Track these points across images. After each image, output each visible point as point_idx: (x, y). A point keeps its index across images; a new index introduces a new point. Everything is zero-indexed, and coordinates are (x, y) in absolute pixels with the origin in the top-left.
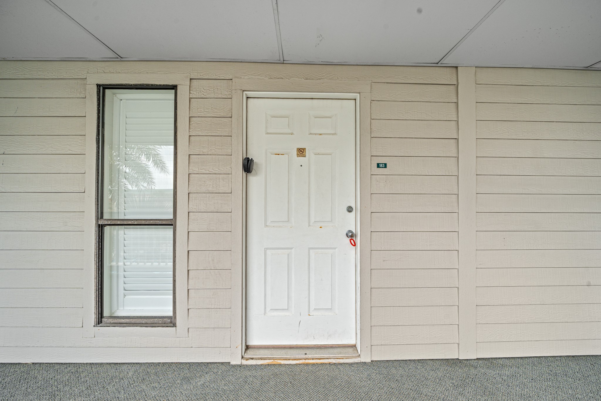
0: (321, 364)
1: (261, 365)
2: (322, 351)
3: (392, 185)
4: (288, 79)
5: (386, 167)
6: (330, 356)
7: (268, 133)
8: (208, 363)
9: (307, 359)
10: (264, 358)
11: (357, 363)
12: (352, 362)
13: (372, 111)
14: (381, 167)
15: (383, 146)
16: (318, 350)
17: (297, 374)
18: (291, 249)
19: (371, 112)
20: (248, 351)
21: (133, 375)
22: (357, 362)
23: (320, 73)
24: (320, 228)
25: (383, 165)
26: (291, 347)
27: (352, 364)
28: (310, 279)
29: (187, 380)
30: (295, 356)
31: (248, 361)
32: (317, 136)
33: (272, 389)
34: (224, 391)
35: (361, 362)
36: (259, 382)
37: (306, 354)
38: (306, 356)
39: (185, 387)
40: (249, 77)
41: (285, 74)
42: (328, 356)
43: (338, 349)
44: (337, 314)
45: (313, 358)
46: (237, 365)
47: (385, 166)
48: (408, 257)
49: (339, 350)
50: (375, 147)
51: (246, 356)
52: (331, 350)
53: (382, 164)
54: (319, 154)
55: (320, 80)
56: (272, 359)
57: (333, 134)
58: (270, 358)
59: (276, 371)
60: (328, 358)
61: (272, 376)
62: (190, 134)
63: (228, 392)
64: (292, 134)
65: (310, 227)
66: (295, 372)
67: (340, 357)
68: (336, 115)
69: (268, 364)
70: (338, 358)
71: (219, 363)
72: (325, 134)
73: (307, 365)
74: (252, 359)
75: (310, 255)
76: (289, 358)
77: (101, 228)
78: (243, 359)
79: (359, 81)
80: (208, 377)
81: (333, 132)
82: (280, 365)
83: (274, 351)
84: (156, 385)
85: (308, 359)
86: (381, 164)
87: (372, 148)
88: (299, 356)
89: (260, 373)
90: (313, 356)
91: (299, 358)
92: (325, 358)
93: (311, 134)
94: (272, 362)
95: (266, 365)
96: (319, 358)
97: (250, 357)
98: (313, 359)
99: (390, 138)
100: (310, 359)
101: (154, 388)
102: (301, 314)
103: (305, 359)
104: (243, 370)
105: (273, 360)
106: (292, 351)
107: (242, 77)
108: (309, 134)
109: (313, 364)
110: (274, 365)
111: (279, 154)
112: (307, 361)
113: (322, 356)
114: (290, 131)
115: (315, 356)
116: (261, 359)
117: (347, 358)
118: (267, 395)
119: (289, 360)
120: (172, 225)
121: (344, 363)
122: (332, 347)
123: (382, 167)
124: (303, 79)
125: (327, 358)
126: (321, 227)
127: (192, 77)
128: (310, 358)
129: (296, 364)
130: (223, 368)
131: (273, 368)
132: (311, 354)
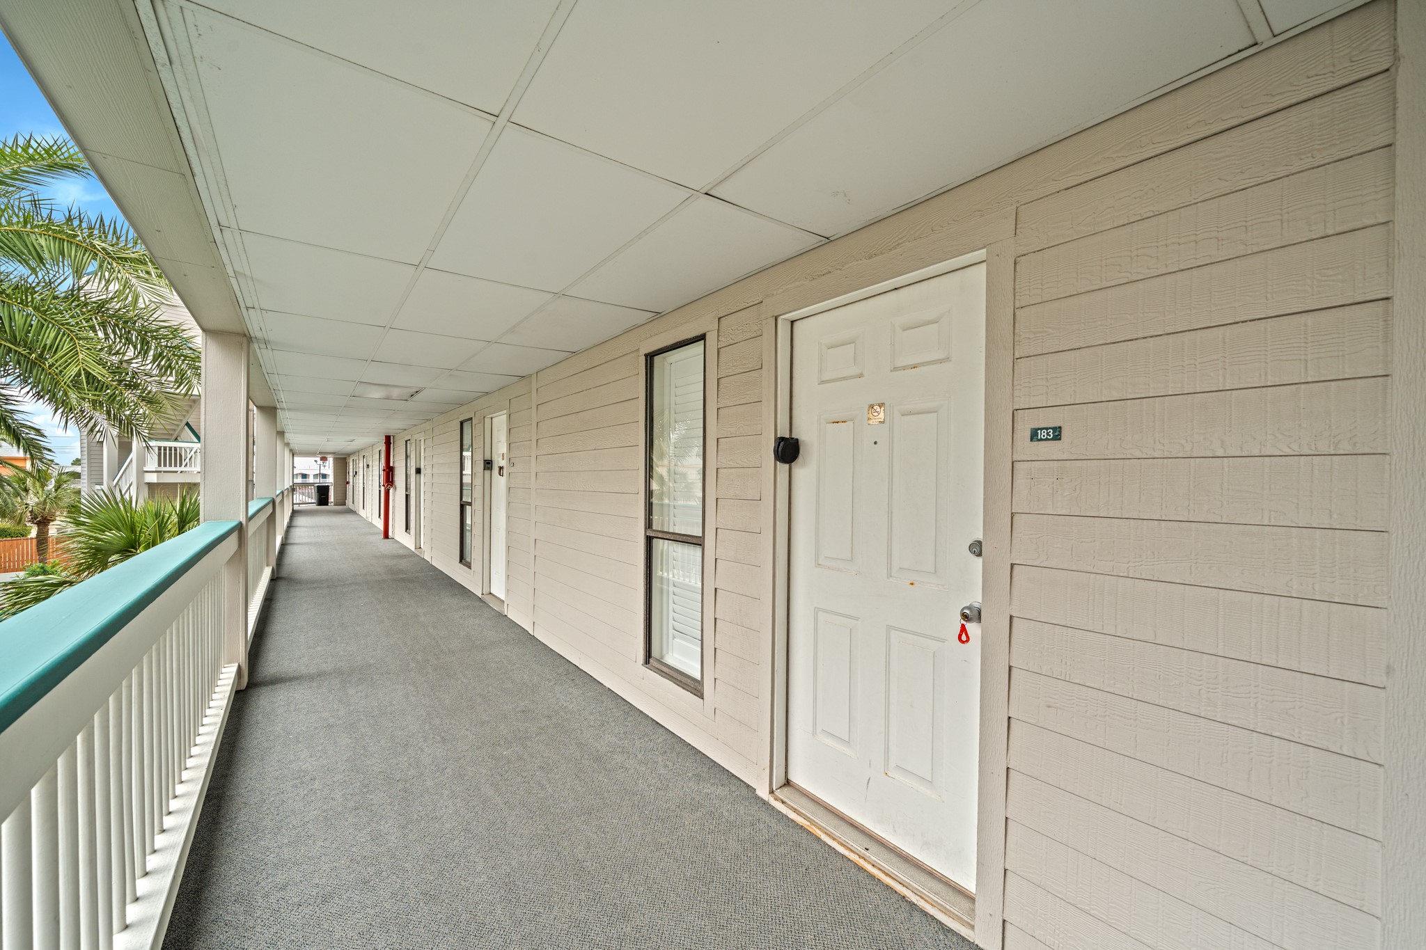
0: (887, 886)
1: (792, 821)
2: (904, 866)
3: (1078, 491)
4: (838, 271)
5: (1057, 437)
6: (911, 883)
7: (822, 382)
8: (733, 775)
9: (863, 858)
10: (800, 812)
11: (964, 939)
12: (952, 928)
13: (1017, 287)
14: (1041, 440)
15: (1049, 377)
16: (895, 860)
17: (830, 867)
18: (857, 619)
19: (1014, 289)
20: (786, 789)
21: (661, 742)
22: (966, 937)
23: (897, 234)
24: (911, 586)
25: (1048, 434)
26: (853, 825)
27: (950, 930)
28: (890, 696)
29: (698, 778)
30: (847, 840)
31: (776, 802)
32: (906, 371)
33: (774, 856)
34: (722, 815)
35: (976, 943)
36: (767, 837)
37: (867, 850)
38: (866, 853)
39: (690, 785)
40: (784, 289)
41: (835, 261)
42: (908, 881)
43: (941, 886)
44: (943, 802)
45: (876, 864)
46: (762, 799)
47: (1057, 434)
48: (1136, 720)
49: (938, 887)
50: (1027, 385)
51: (778, 793)
52: (923, 877)
53: (1047, 429)
54: (910, 413)
55: (896, 249)
56: (808, 821)
57: (941, 361)
58: (809, 818)
59: (804, 841)
60: (904, 883)
61: (791, 843)
62: (719, 406)
63: (724, 820)
64: (861, 376)
65: (891, 579)
66: (830, 863)
67: (930, 901)
68: (949, 311)
69: (802, 826)
70: (923, 896)
71: (745, 783)
72: (923, 364)
73: (861, 869)
74: (783, 802)
75: (890, 641)
76: (835, 837)
77: (649, 540)
78: (772, 795)
79: (983, 216)
80: (719, 791)
81: (942, 356)
82: (818, 839)
83: (821, 812)
84: (670, 764)
85: (865, 860)
86: (1041, 429)
87: (1018, 387)
88: (855, 846)
89: (781, 829)
90: (879, 861)
91: (851, 847)
92: (898, 879)
93: (895, 369)
94: (808, 826)
95: (798, 825)
96: (886, 871)
97: (782, 798)
98: (873, 865)
99: (1072, 350)
100: (869, 862)
101: (666, 766)
102: (872, 763)
103: (860, 857)
104: (764, 809)
105: (809, 824)
106: (849, 830)
107: (775, 293)
108: (891, 371)
109: (872, 877)
110: (809, 833)
111: (838, 422)
112: (862, 863)
113: (895, 872)
114: (857, 371)
115: (881, 863)
116: (795, 811)
117: (942, 911)
118: (761, 857)
119: (834, 839)
120: (700, 545)
121: (933, 918)
122: (931, 874)
123: (1047, 439)
124: (865, 260)
125: (902, 882)
126: (912, 584)
127: (720, 316)
128: (869, 860)
129: (843, 856)
130: (745, 792)
131: (804, 835)
132: (875, 855)
